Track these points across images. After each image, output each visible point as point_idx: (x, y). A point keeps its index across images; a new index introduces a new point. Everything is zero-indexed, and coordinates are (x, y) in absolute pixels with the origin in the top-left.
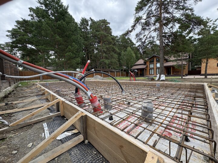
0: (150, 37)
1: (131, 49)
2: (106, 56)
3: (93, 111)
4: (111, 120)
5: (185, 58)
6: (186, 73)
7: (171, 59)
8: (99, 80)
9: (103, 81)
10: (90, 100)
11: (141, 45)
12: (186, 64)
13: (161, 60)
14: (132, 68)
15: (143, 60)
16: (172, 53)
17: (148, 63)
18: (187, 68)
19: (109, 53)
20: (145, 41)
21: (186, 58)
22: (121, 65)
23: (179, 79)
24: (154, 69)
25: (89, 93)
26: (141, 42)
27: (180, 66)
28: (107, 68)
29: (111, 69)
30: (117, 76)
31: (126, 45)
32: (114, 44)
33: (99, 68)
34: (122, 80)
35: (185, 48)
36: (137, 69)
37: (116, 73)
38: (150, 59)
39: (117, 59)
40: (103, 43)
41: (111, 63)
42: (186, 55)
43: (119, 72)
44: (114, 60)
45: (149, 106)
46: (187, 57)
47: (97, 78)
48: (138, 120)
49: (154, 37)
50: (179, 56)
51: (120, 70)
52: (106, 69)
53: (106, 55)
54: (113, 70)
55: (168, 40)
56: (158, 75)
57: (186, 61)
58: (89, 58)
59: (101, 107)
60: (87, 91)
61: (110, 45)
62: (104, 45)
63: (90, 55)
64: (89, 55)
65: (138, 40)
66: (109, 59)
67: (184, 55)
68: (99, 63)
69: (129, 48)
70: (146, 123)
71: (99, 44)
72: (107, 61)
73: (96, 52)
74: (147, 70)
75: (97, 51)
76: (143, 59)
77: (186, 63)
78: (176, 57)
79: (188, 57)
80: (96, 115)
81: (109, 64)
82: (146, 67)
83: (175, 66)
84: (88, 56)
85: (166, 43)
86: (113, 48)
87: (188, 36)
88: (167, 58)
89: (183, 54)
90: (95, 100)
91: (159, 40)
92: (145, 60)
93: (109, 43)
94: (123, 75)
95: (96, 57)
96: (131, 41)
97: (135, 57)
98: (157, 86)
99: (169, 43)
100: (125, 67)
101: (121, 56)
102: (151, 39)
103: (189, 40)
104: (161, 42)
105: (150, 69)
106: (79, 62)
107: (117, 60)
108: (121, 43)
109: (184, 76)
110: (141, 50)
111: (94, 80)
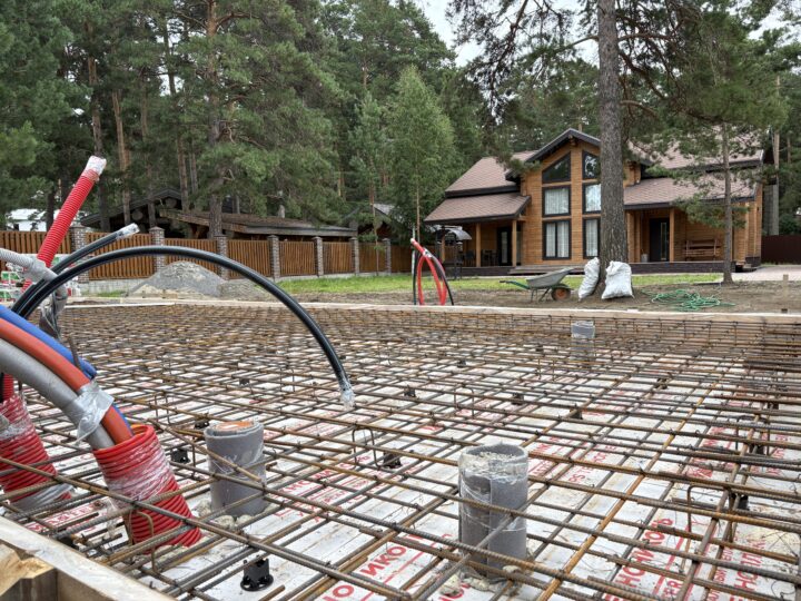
0: (542, 15)
1: (428, 80)
2: (250, 124)
3: (125, 538)
4: (254, 588)
5: (741, 158)
6: (751, 248)
7: (666, 164)
8: (191, 301)
9: (227, 303)
10: (102, 458)
11: (486, 60)
12: (750, 198)
13: (608, 167)
14: (433, 216)
15: (500, 160)
16: (672, 125)
17: (534, 186)
18: (753, 218)
19: (275, 105)
20: (511, 37)
21: (748, 158)
22: (357, 192)
23: (710, 289)
24: (569, 222)
25: (94, 404)
26: (484, 43)
27: (715, 207)
28: (255, 211)
29: (290, 216)
30: (328, 271)
31: (393, 52)
32: (310, 43)
33: (198, 209)
34: (365, 297)
35: (741, 102)
36: (468, 224)
37: (327, 251)
38: (542, 158)
39: (329, 151)
40: (224, 22)
41: (288, 177)
42: (747, 144)
43: (346, 239)
44: (306, 156)
45: (501, 471)
46: (752, 154)
47: (176, 283)
48: (440, 566)
49: (568, 13)
50: (710, 145)
51: (355, 226)
52: (254, 218)
53: (249, 117)
54: (306, 228)
55: (648, 42)
56: (592, 266)
57: (750, 177)
58: (120, 128)
59: (192, 505)
60: (77, 391)
61: (281, 47)
62: (230, 40)
63: (126, 104)
64: (119, 105)
65: (464, 26)
66: (270, 146)
67: (735, 140)
68: (194, 175)
69: (410, 79)
70: (482, 584)
71: (195, 27)
72: (256, 162)
73: (170, 84)
74: (526, 227)
75: (179, 84)
76: (503, 159)
77: (746, 192)
78: (694, 153)
79: (759, 155)
80: (148, 566)
81: (270, 184)
82: (523, 211)
83: (689, 210)
84: (107, 116)
85: (639, 58)
86: (298, 65)
87: (757, 27)
88: (644, 155)
89: (732, 135)
90: (140, 452)
91: (596, 39)
92: (516, 165)
93: (266, 27)
94: (370, 264)
95: (169, 126)
96: (423, 27)
97: (450, 139)
98: (575, 335)
99: (655, 61)
100: (386, 209)
101: (358, 130)
102: (550, 25)
103: (760, 51)
104: (610, 52)
105: (545, 224)
106: (32, 161)
107: (329, 158)
108: (360, 38)
109: (739, 270)
110: (487, 95)
111: (157, 302)
